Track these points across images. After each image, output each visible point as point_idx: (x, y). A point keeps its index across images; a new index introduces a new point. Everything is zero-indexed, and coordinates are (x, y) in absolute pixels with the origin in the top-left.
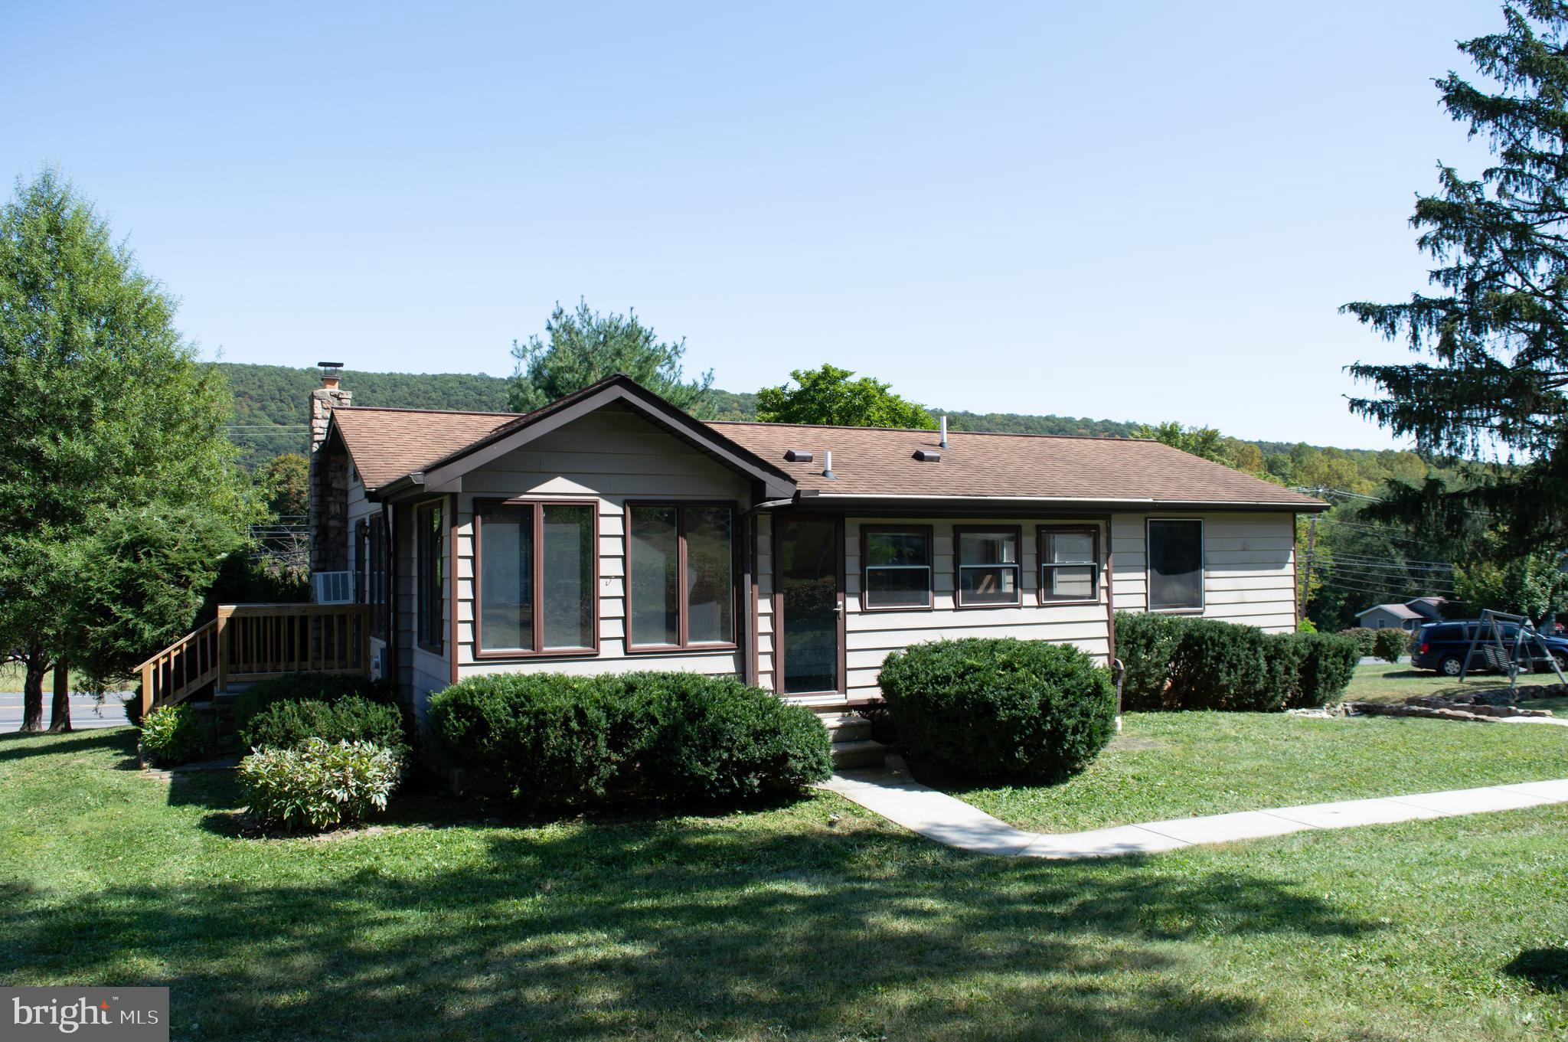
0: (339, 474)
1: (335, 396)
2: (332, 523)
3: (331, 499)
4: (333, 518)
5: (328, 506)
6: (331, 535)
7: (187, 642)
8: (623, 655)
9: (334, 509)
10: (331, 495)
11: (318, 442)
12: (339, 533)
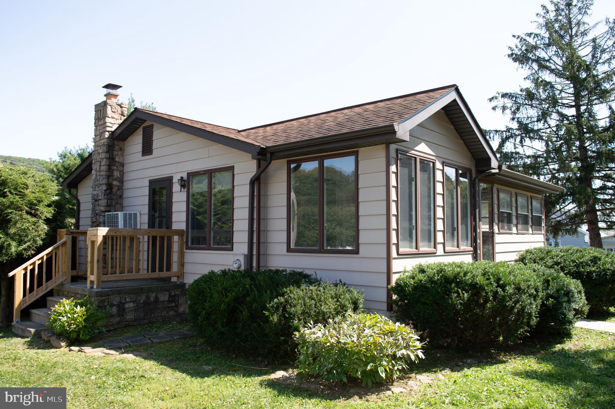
0: (120, 153)
1: (119, 105)
2: (115, 183)
3: (115, 168)
4: (116, 179)
5: (112, 172)
6: (114, 190)
7: (47, 255)
8: (443, 254)
9: (116, 174)
10: (115, 165)
11: (108, 131)
12: (118, 190)
